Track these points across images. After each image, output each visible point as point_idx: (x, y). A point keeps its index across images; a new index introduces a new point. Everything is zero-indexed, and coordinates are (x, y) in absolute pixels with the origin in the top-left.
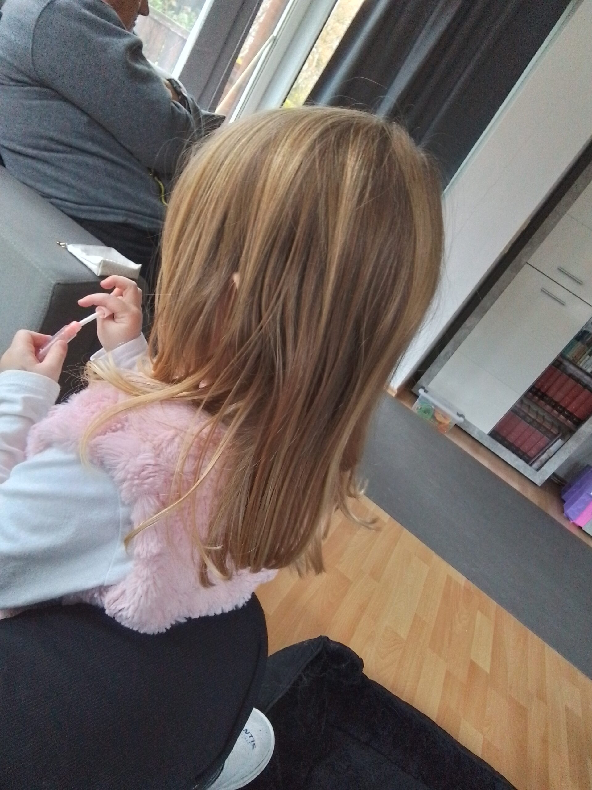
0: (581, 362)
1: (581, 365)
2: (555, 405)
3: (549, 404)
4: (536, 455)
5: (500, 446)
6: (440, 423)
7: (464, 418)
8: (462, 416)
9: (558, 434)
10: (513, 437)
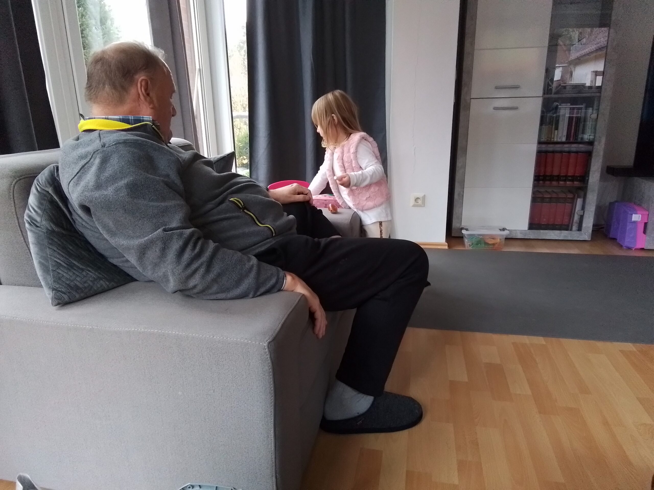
0: (554, 138)
1: (555, 140)
2: (558, 178)
3: (553, 180)
4: (570, 220)
5: (542, 231)
6: (494, 244)
7: (507, 230)
8: (505, 229)
9: (574, 196)
10: (545, 220)
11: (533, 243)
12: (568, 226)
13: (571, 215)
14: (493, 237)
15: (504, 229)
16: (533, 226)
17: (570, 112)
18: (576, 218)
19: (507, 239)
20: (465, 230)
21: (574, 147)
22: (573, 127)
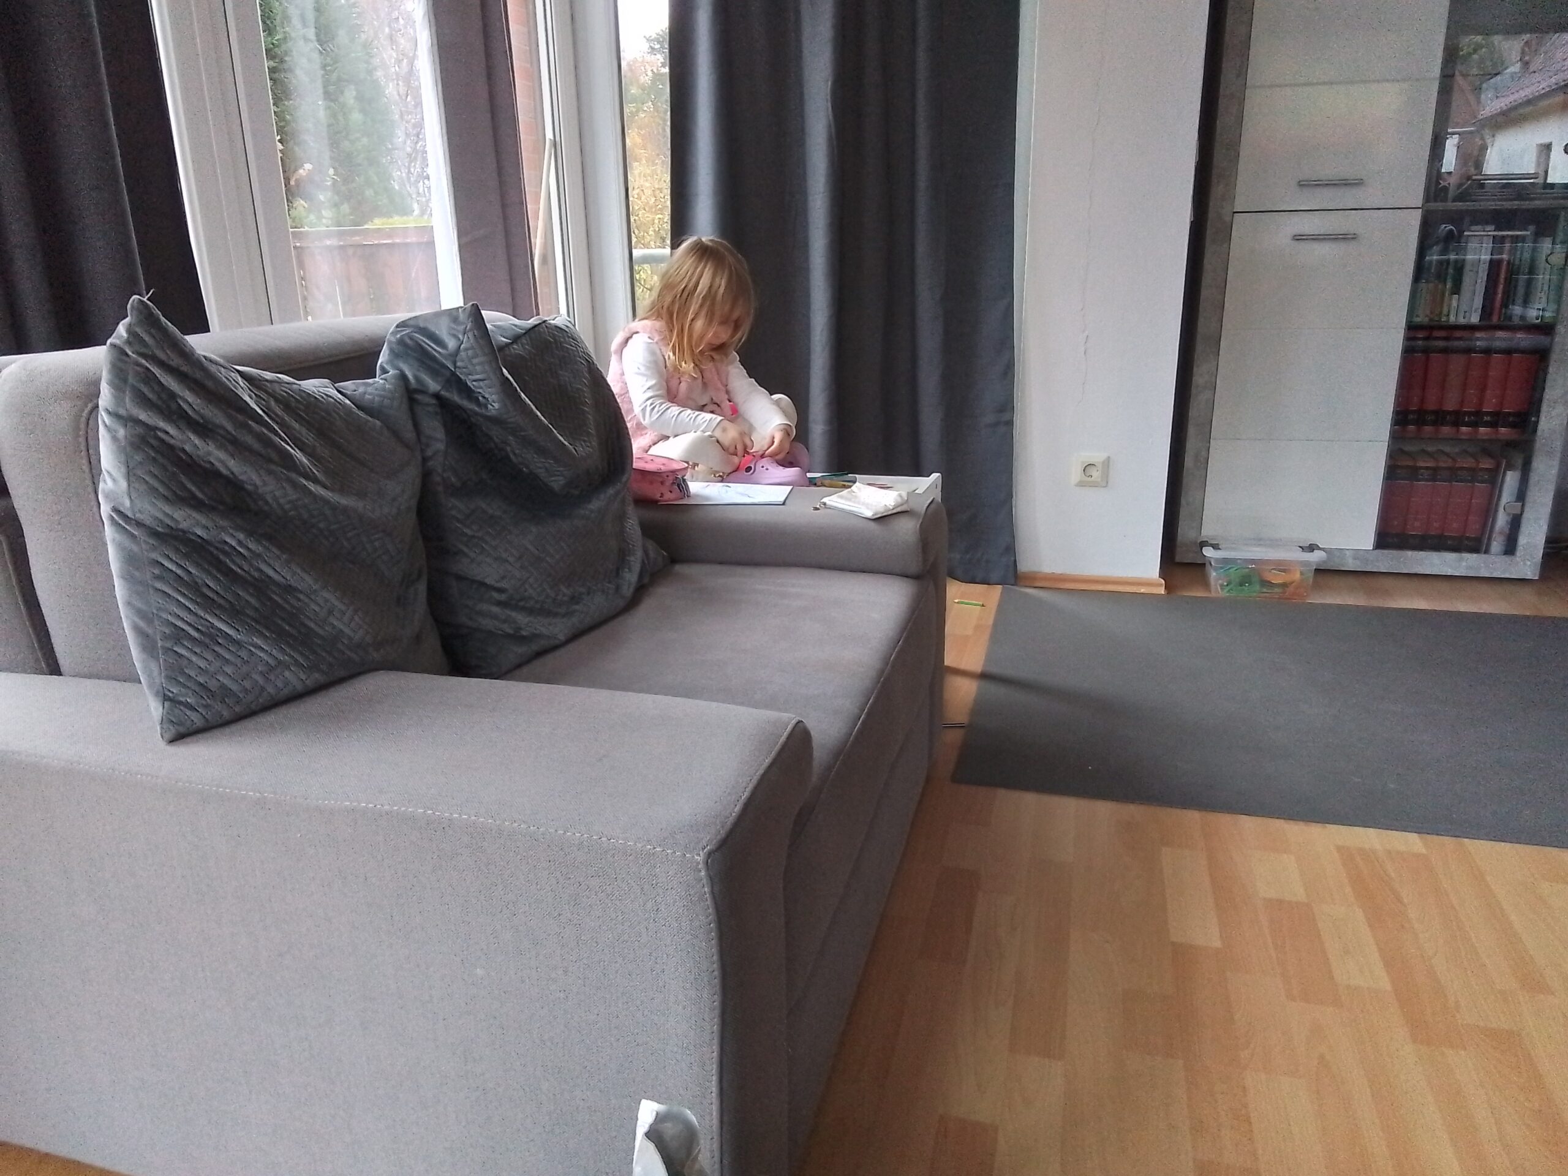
0: (1448, 315)
3: (1444, 424)
4: (1484, 525)
5: (1409, 553)
6: (1284, 585)
7: (1319, 548)
8: (1315, 547)
9: (1498, 466)
10: (1417, 524)
11: (1388, 582)
12: (1478, 540)
13: (1488, 512)
14: (1282, 566)
15: (1312, 548)
16: (1385, 539)
17: (1493, 247)
18: (1502, 520)
19: (1319, 571)
20: (1211, 548)
21: (1501, 339)
22: (1501, 287)
